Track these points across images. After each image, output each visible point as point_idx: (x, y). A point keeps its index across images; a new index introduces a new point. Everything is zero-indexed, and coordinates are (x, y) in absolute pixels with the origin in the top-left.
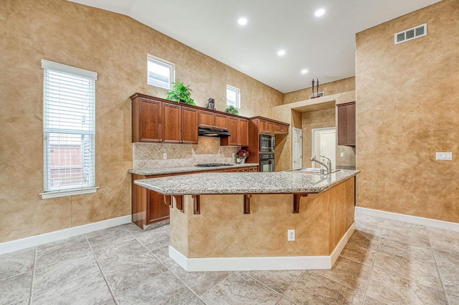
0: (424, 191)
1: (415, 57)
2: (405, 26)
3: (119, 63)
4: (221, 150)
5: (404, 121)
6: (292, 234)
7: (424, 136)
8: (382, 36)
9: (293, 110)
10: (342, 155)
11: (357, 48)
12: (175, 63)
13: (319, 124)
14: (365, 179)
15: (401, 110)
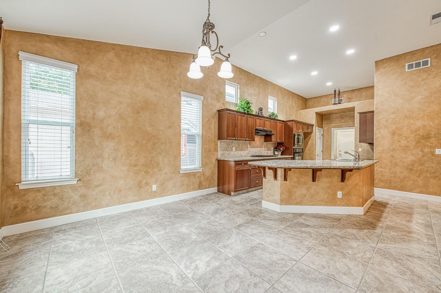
0: (427, 176)
1: (421, 81)
2: (414, 59)
3: (212, 88)
4: (264, 145)
5: (412, 126)
6: (340, 194)
7: (427, 137)
8: (396, 64)
9: (317, 114)
10: (360, 150)
11: (376, 72)
12: (240, 84)
13: (339, 124)
14: (381, 167)
15: (410, 119)
